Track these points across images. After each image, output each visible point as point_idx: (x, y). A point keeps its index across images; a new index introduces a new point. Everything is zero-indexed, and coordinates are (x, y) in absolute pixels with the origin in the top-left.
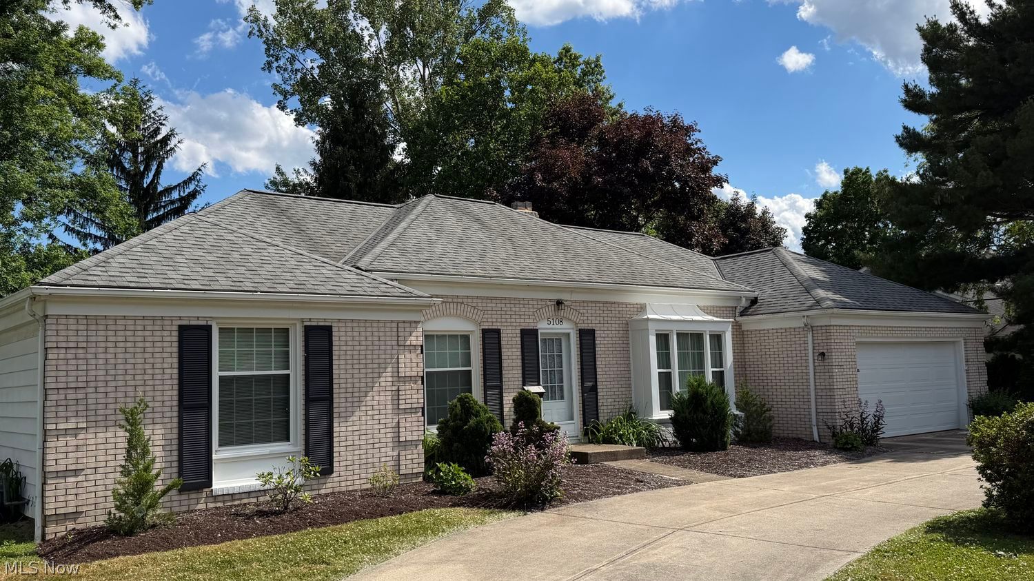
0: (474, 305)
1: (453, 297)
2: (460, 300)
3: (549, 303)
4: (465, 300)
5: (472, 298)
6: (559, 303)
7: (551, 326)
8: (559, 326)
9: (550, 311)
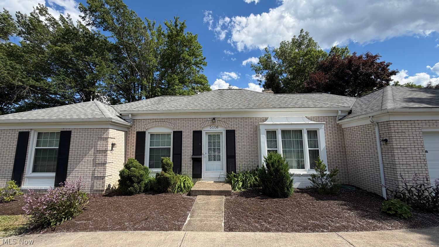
0: (170, 122)
1: (160, 119)
2: (164, 120)
3: (209, 119)
4: (166, 120)
5: (169, 119)
6: (214, 119)
7: (212, 129)
8: (216, 129)
9: (210, 123)
